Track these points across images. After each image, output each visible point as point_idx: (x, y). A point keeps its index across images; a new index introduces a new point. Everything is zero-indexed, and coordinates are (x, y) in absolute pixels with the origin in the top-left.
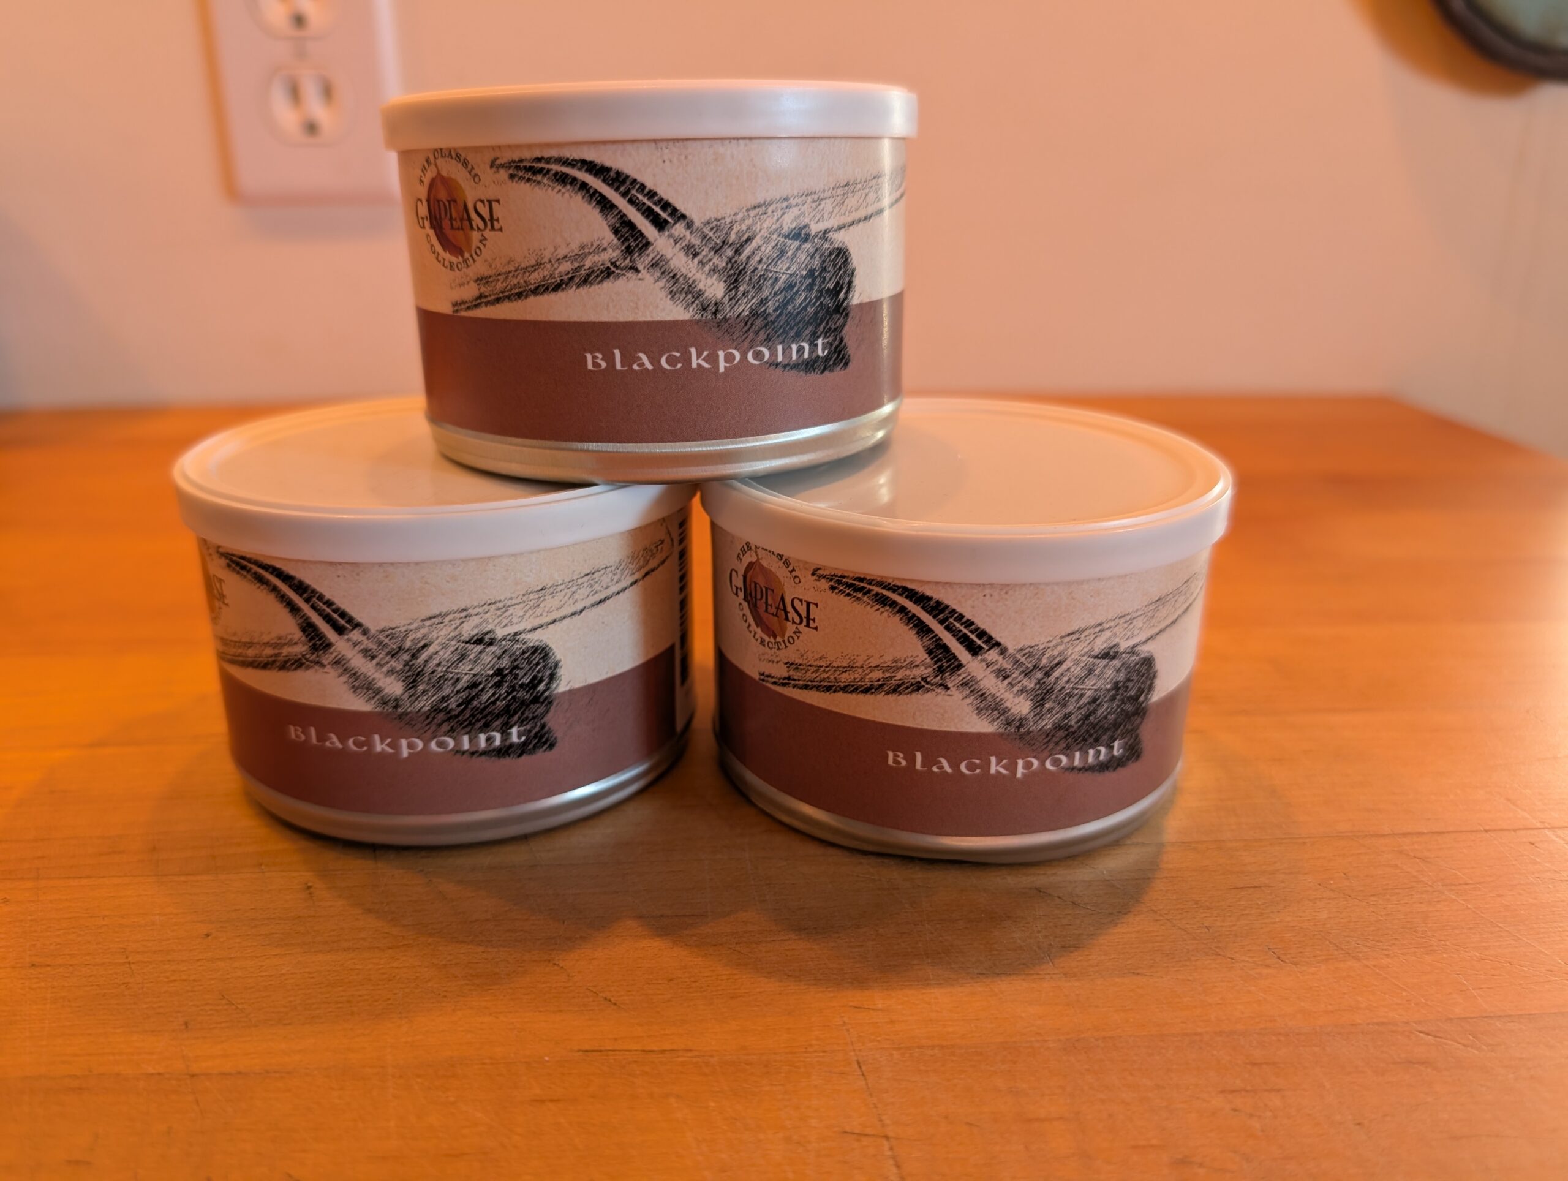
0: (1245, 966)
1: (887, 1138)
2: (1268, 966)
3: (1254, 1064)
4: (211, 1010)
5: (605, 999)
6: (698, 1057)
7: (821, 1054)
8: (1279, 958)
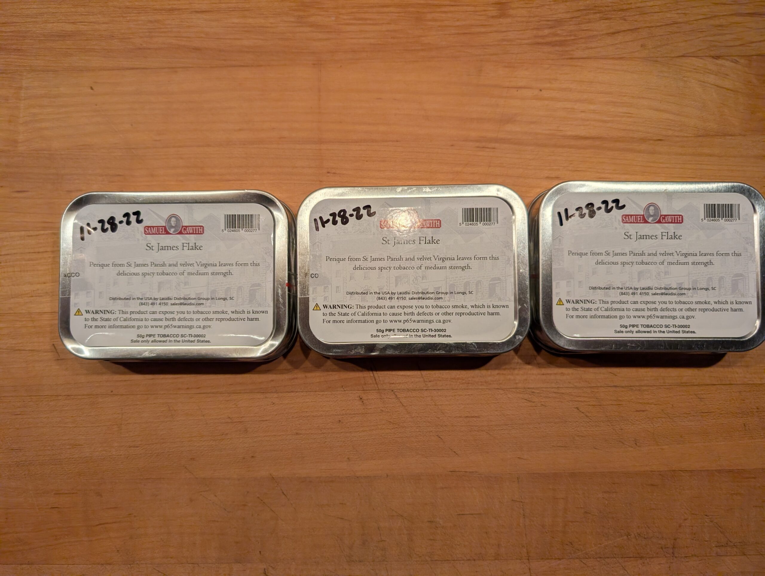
0: (625, 447)
1: (522, 502)
2: (632, 447)
3: (614, 484)
4: (353, 453)
5: (455, 452)
6: (479, 474)
7: (509, 475)
8: (636, 444)
